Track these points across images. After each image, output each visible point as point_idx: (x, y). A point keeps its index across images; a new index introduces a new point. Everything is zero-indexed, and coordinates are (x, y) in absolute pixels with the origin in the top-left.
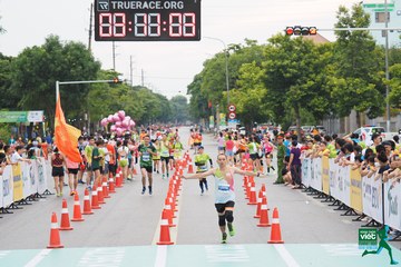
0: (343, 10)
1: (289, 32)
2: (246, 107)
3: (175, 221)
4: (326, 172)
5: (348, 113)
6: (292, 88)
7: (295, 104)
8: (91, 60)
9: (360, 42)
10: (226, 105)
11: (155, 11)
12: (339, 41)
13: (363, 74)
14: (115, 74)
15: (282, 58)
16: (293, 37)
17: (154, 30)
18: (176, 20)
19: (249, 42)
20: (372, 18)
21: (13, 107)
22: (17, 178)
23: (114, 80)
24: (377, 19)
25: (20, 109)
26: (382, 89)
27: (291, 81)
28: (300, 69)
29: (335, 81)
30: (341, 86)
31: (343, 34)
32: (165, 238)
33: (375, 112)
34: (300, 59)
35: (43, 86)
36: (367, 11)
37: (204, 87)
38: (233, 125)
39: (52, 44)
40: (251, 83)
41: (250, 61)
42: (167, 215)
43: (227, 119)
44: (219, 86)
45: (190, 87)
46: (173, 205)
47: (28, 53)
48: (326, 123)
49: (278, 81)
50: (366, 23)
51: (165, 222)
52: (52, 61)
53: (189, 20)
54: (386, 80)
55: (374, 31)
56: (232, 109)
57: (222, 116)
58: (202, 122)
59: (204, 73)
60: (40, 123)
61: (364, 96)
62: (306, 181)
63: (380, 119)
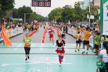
0: (76, 2)
1: (66, 6)
2: (58, 19)
3: (45, 39)
4: (72, 31)
5: (76, 21)
6: (66, 16)
7: (67, 19)
8: (31, 10)
9: (79, 8)
10: (54, 19)
11: (43, 1)
12: (75, 8)
13: (79, 14)
14: (35, 12)
15: (65, 11)
16: (67, 7)
17: (42, 5)
18: (46, 3)
19: (59, 8)
20: (81, 4)
21: (17, 18)
22: (17, 30)
23: (35, 13)
24: (82, 4)
25: (18, 18)
26: (82, 17)
27: (66, 15)
28: (68, 13)
29: (74, 15)
30: (75, 16)
31: (76, 7)
32: (43, 42)
33: (81, 21)
34: (68, 11)
35: (22, 14)
36: (80, 3)
37: (51, 15)
38: (56, 22)
39: (24, 7)
40: (59, 15)
41: (59, 11)
42: (44, 38)
43: (55, 21)
44: (53, 15)
45: (48, 15)
46: (45, 36)
47: (20, 8)
48: (72, 22)
49: (64, 15)
50: (80, 5)
51: (43, 39)
52: (24, 10)
53: (49, 3)
54: (83, 15)
55: (81, 6)
56: (55, 19)
57: (54, 21)
58: (50, 21)
59: (51, 13)
60: (22, 21)
61: (79, 18)
62: (68, 33)
63: (82, 22)
